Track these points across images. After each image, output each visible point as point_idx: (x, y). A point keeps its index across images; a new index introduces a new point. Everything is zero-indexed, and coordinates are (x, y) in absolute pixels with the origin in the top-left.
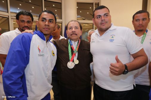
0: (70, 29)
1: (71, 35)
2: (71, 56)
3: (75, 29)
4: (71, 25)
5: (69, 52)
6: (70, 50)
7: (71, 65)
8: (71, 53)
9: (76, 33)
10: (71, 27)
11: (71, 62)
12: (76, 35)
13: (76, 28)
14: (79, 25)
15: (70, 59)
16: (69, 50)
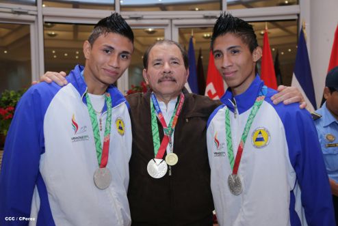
0: (158, 64)
2: (159, 142)
3: (169, 64)
4: (160, 55)
5: (154, 132)
6: (157, 125)
7: (157, 169)
8: (158, 134)
9: (174, 76)
10: (160, 60)
11: (158, 161)
14: (180, 53)
15: (156, 151)
16: (153, 128)
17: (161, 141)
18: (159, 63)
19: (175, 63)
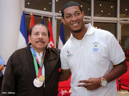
1: (37, 42)
2: (38, 70)
3: (42, 35)
5: (35, 65)
6: (36, 62)
8: (37, 66)
9: (44, 40)
10: (38, 32)
12: (44, 43)
13: (44, 34)
15: (37, 75)
17: (39, 70)
18: (37, 34)
19: (45, 35)
